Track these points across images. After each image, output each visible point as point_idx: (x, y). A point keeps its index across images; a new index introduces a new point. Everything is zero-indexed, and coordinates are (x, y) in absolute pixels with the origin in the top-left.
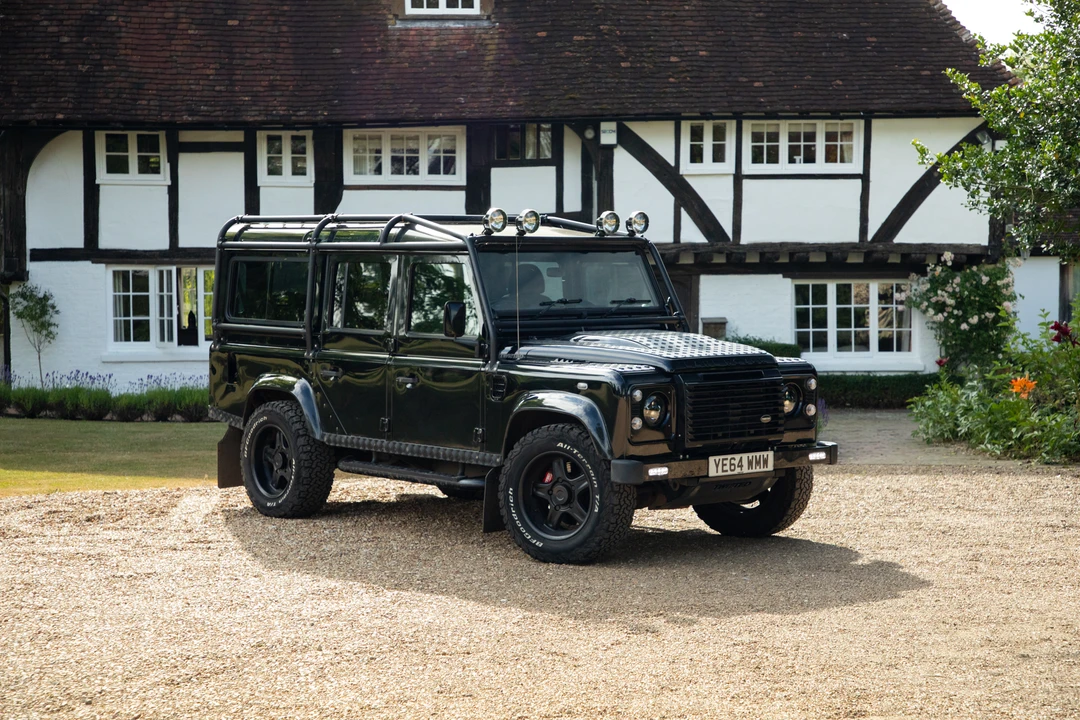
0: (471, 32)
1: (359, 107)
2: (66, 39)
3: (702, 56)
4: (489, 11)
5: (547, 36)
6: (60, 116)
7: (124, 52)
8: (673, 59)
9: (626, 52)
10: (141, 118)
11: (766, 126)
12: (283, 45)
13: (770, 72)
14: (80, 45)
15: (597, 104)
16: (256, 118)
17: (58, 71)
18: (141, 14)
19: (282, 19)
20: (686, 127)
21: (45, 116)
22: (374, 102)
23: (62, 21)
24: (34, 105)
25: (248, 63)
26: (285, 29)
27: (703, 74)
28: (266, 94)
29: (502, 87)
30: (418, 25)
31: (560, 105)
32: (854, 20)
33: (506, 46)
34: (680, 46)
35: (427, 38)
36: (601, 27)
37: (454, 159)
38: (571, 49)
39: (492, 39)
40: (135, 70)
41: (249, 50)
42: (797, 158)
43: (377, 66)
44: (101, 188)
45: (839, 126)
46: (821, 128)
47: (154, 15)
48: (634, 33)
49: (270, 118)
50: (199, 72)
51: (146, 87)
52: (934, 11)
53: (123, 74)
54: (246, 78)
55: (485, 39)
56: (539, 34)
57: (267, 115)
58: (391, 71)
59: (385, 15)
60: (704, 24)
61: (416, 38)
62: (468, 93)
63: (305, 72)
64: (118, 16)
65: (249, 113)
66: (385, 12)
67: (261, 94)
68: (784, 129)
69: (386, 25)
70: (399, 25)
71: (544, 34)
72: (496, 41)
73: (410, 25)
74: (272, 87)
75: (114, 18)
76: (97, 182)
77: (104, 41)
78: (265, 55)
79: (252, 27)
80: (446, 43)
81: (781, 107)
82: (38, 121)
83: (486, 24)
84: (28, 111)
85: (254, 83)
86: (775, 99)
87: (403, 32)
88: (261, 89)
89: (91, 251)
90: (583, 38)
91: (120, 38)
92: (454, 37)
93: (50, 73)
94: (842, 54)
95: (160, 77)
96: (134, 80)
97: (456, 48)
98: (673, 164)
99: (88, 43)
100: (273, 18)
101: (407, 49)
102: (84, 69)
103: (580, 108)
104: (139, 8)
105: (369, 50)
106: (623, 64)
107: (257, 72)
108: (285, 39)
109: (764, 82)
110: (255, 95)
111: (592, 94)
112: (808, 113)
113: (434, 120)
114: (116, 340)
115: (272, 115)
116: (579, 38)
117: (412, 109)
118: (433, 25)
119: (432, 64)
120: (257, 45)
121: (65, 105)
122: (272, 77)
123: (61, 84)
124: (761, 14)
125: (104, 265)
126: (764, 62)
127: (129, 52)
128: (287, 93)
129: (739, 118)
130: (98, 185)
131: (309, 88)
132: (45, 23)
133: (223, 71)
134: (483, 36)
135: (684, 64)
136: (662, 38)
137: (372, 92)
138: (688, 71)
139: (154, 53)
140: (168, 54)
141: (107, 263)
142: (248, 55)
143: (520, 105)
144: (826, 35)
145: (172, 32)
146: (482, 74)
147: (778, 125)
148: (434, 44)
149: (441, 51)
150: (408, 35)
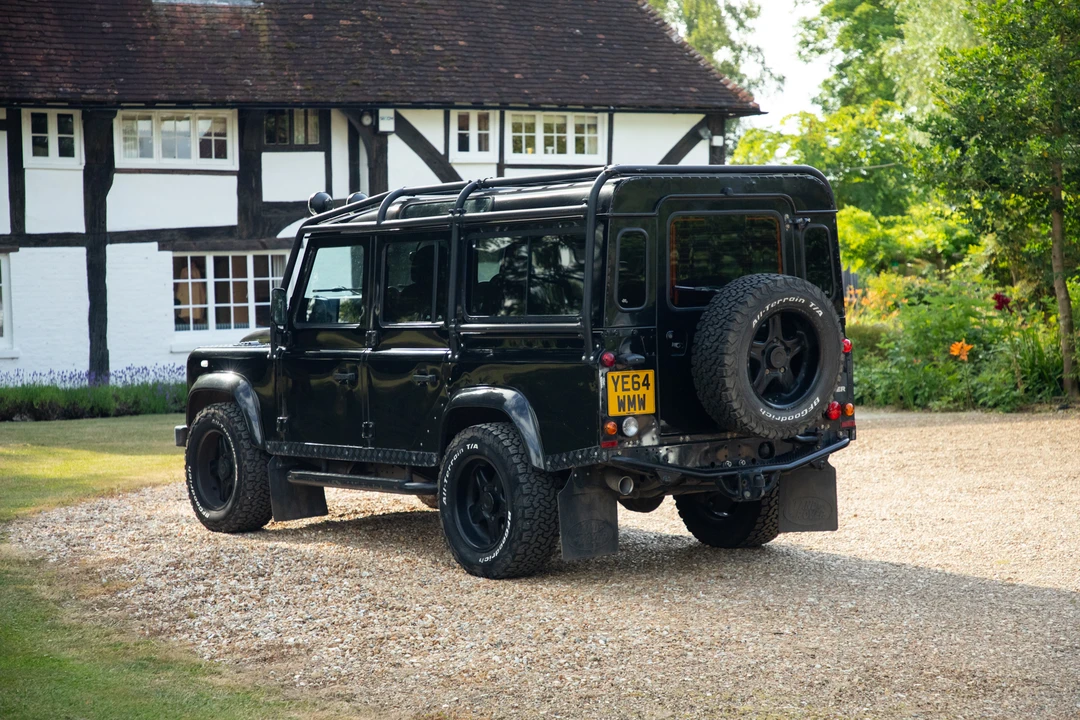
0: (238, 11)
1: (148, 86)
3: (462, 46)
5: (314, 19)
8: (437, 48)
9: (392, 38)
11: (524, 117)
12: (47, 16)
13: (524, 65)
15: (380, 90)
16: (45, 95)
20: (454, 115)
22: (162, 81)
25: (15, 34)
27: (469, 64)
28: (45, 69)
29: (285, 70)
31: (347, 90)
32: (581, 17)
33: (277, 27)
34: (439, 35)
35: (195, 15)
36: (364, 12)
37: (225, 142)
38: (341, 33)
39: (260, 19)
41: (12, 20)
42: (550, 149)
43: (152, 43)
45: (586, 118)
46: (572, 119)
48: (395, 20)
49: (60, 96)
52: (643, 12)
54: (18, 50)
55: (253, 19)
56: (306, 16)
57: (55, 92)
58: (169, 48)
60: (455, 13)
61: (183, 15)
62: (254, 75)
63: (80, 47)
65: (35, 90)
67: (40, 69)
68: (540, 119)
71: (309, 16)
72: (266, 22)
74: (49, 62)
78: (32, 27)
80: (216, 21)
81: (545, 100)
83: (250, 3)
85: (29, 57)
86: (537, 91)
87: (169, 8)
88: (39, 64)
90: (349, 23)
92: (222, 15)
94: (580, 50)
97: (227, 27)
98: (442, 152)
101: (178, 26)
103: (367, 95)
105: (139, 25)
106: (393, 51)
107: (28, 44)
108: (47, 10)
109: (523, 74)
110: (34, 70)
111: (373, 80)
113: (227, 102)
115: (59, 92)
116: (345, 22)
117: (205, 91)
118: (198, 2)
119: (208, 43)
120: (19, 14)
122: (45, 51)
124: (502, 7)
126: (518, 54)
128: (65, 68)
129: (503, 108)
131: (88, 64)
134: (252, 16)
135: (447, 53)
136: (420, 26)
137: (156, 71)
138: (453, 60)
142: (14, 26)
143: (308, 90)
144: (561, 30)
146: (260, 56)
147: (534, 116)
148: (204, 21)
149: (212, 29)
150: (175, 11)
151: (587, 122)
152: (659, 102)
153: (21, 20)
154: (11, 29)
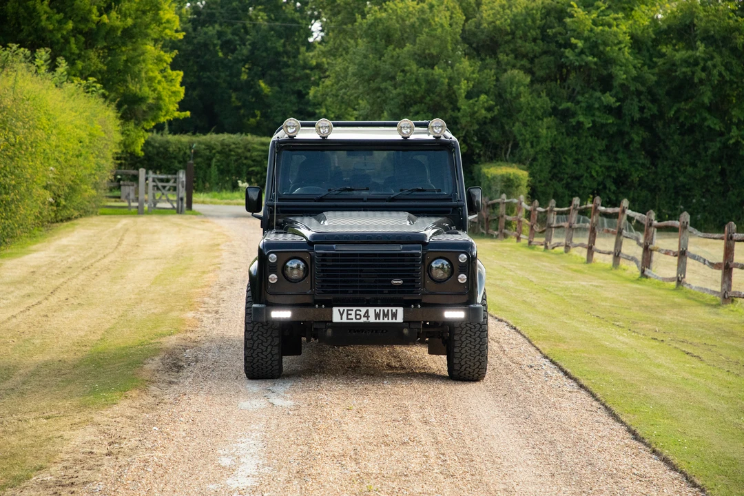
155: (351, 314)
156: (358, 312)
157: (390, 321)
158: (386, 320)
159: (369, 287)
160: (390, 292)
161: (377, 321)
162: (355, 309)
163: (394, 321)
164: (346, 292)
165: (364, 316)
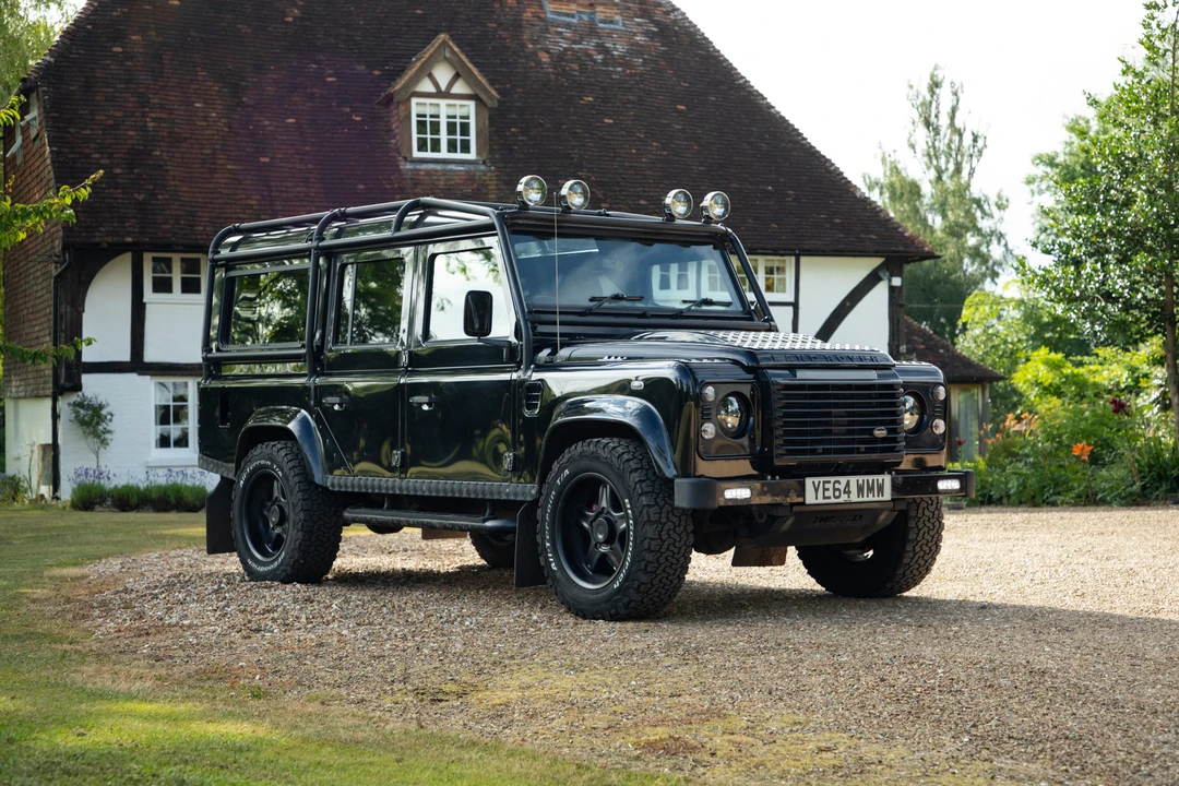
0: (472, 174)
2: (118, 171)
4: (485, 156)
6: (129, 239)
7: (172, 183)
8: (643, 202)
9: (604, 195)
10: (201, 242)
12: (312, 180)
14: (132, 176)
17: (117, 198)
18: (182, 150)
19: (306, 157)
21: (115, 239)
23: (112, 154)
24: (102, 229)
25: (285, 195)
26: (310, 166)
30: (424, 166)
32: (774, 176)
33: (504, 187)
34: (645, 192)
35: (436, 177)
36: (580, 173)
39: (491, 180)
40: (186, 199)
41: (284, 184)
44: (148, 306)
45: (775, 261)
46: (761, 263)
47: (194, 151)
48: (607, 180)
50: (244, 202)
51: (199, 214)
53: (176, 203)
55: (485, 180)
59: (395, 157)
60: (660, 174)
61: (426, 178)
64: (162, 151)
66: (394, 154)
69: (398, 166)
70: (409, 166)
72: (495, 182)
73: (418, 167)
75: (158, 153)
76: (145, 301)
77: (154, 173)
78: (298, 189)
79: (282, 165)
80: (452, 182)
82: (108, 244)
83: (483, 167)
84: (98, 234)
87: (414, 172)
89: (137, 364)
91: (167, 171)
92: (458, 177)
93: (110, 200)
94: (771, 203)
95: (209, 206)
96: (189, 209)
97: (462, 187)
99: (140, 175)
100: (299, 157)
101: (420, 186)
102: (141, 197)
104: (178, 144)
105: (388, 186)
108: (313, 176)
112: (756, 249)
114: (156, 447)
118: (438, 167)
120: (289, 179)
121: (131, 229)
123: (123, 210)
124: (703, 168)
125: (148, 377)
127: (178, 183)
130: (145, 304)
132: (97, 156)
133: (263, 202)
134: (483, 178)
135: (651, 206)
136: (628, 185)
139: (200, 185)
140: (212, 186)
141: (152, 375)
142: (284, 189)
144: (755, 187)
145: (213, 166)
148: (442, 183)
149: (449, 189)
150: (418, 174)
151: (776, 265)
152: (841, 247)
153: (290, 184)
154: (282, 191)
155: (828, 489)
156: (837, 486)
157: (876, 499)
158: (871, 498)
159: (840, 442)
160: (868, 451)
161: (861, 499)
162: (833, 479)
163: (880, 498)
164: (814, 452)
165: (845, 492)
